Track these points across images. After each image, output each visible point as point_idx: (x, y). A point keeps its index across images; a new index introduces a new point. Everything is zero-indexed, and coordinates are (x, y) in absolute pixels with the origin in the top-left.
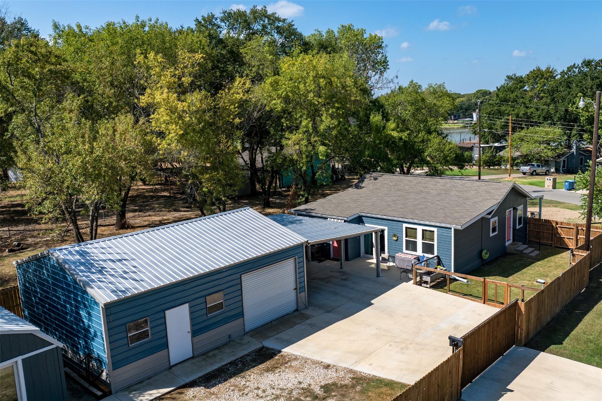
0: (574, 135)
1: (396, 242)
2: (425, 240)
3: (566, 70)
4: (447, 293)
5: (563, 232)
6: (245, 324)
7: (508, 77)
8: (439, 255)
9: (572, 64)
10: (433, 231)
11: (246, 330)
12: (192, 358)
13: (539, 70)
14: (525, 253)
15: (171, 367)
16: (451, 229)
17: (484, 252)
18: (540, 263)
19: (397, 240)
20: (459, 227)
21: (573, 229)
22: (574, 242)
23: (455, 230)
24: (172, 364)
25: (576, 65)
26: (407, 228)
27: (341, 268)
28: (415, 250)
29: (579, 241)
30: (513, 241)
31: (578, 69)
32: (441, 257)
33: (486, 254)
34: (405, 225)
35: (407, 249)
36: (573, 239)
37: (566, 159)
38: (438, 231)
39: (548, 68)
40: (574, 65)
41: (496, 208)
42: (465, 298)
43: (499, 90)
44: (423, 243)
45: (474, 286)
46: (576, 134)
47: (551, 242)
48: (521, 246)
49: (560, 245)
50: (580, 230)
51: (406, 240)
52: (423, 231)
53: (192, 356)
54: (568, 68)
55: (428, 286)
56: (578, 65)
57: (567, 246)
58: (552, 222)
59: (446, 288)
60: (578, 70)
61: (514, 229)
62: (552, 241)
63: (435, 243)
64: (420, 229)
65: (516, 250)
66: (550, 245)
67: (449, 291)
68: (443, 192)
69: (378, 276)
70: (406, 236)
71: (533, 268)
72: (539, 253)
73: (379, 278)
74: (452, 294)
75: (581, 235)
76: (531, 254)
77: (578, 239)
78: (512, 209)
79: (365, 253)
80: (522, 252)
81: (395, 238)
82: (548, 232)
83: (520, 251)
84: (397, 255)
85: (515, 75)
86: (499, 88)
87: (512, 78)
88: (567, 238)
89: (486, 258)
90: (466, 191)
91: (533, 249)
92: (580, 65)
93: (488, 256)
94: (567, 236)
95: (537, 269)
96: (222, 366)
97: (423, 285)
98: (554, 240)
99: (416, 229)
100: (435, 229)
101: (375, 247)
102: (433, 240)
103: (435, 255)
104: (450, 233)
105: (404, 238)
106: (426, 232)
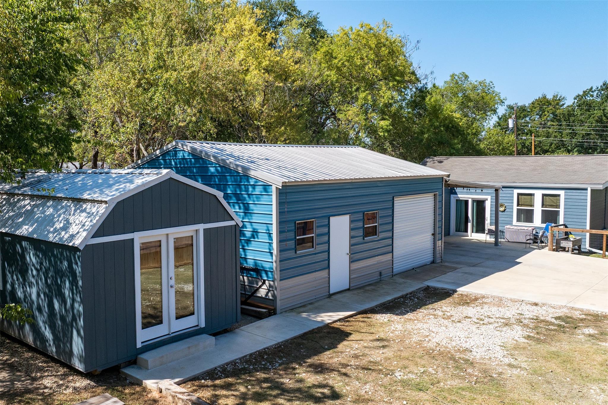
1: (504, 213)
2: (546, 207)
3: (581, 93)
4: (602, 258)
6: (394, 262)
8: (566, 223)
9: (589, 88)
10: (559, 195)
11: (394, 270)
12: (348, 290)
13: (544, 97)
15: (330, 296)
16: (586, 189)
19: (504, 211)
20: (599, 187)
23: (592, 191)
24: (331, 292)
25: (594, 88)
26: (519, 194)
28: (530, 220)
31: (597, 92)
32: (569, 226)
34: (516, 191)
35: (519, 220)
38: (567, 194)
39: (555, 97)
40: (592, 88)
44: (543, 211)
51: (518, 210)
52: (544, 195)
53: (348, 287)
54: (583, 92)
56: (598, 88)
60: (597, 94)
63: (561, 210)
64: (538, 195)
69: (496, 245)
70: (518, 205)
73: (499, 247)
79: (456, 231)
81: (501, 209)
87: (513, 108)
92: (599, 88)
96: (395, 299)
97: (561, 252)
99: (533, 195)
100: (562, 193)
101: (471, 221)
102: (558, 206)
103: (560, 224)
104: (585, 195)
105: (515, 207)
106: (547, 197)
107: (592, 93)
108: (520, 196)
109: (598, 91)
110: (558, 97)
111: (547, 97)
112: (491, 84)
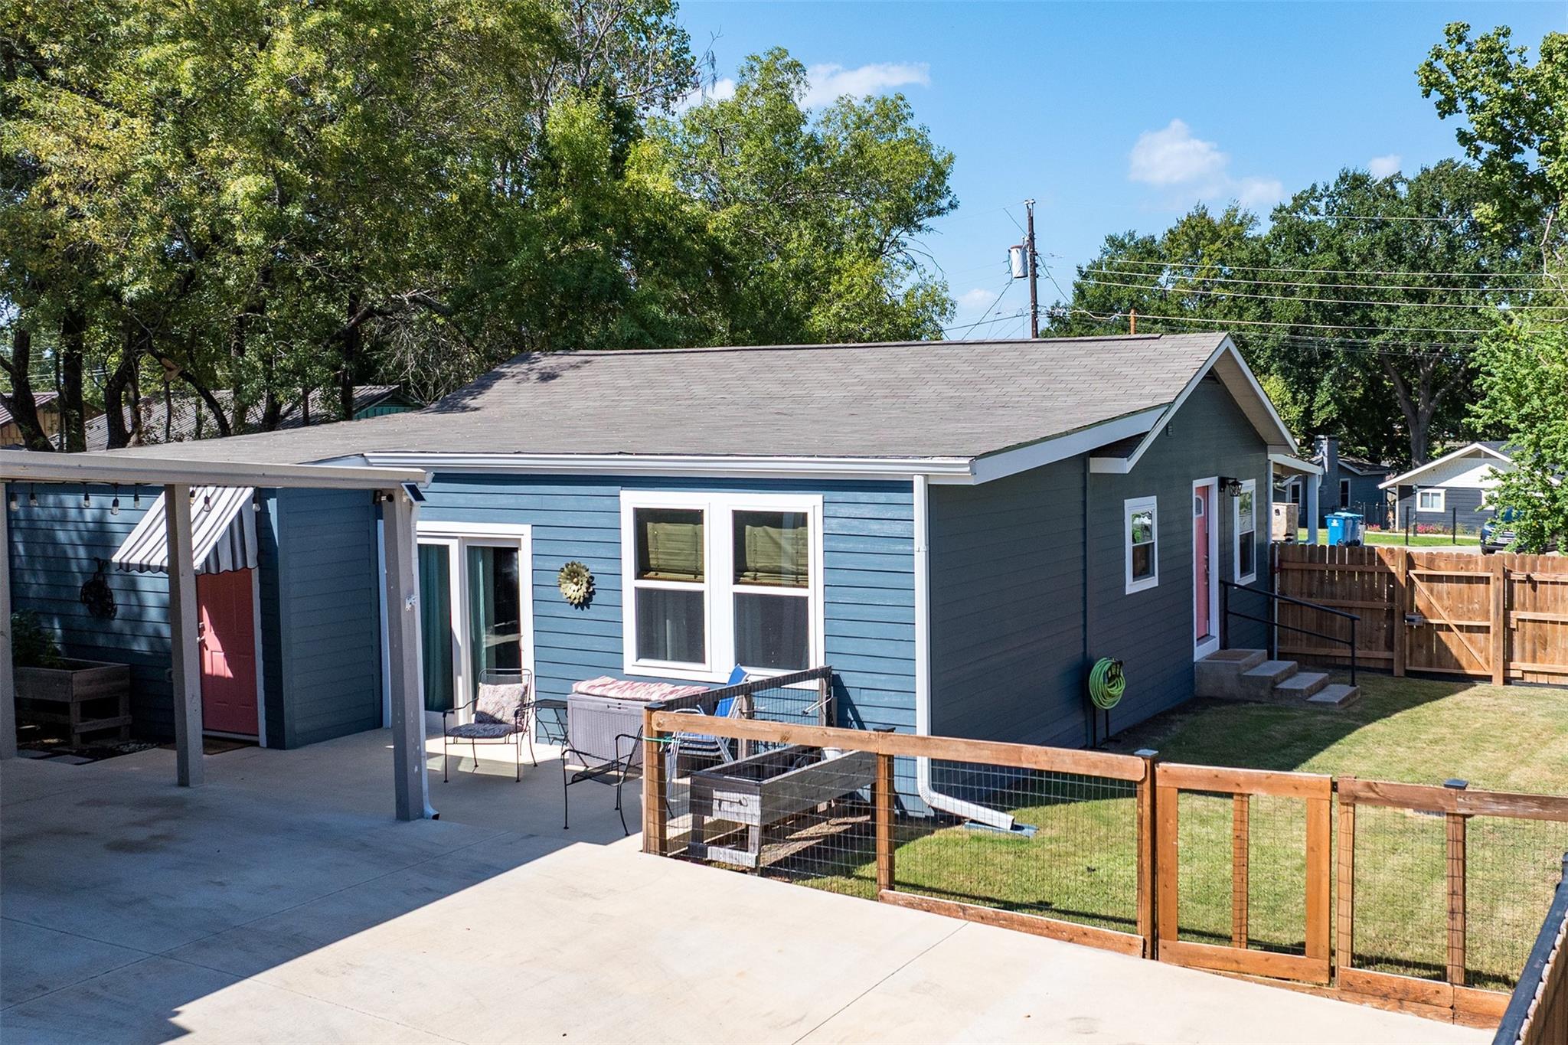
0: (1323, 407)
1: (586, 613)
2: (755, 582)
3: (1289, 202)
4: (875, 897)
5: (1439, 598)
7: (1111, 240)
8: (838, 665)
9: (1308, 187)
10: (802, 521)
13: (1202, 215)
14: (1293, 692)
16: (906, 487)
17: (1101, 667)
18: (1378, 727)
19: (585, 603)
20: (958, 471)
21: (1487, 580)
22: (1493, 644)
23: (937, 494)
25: (1320, 189)
26: (641, 517)
27: (183, 781)
28: (693, 649)
29: (1516, 636)
30: (1224, 645)
31: (1325, 200)
32: (847, 680)
33: (1111, 679)
34: (632, 500)
35: (648, 648)
36: (1487, 629)
37: (1299, 483)
38: (833, 509)
39: (1230, 215)
40: (1314, 188)
41: (1153, 427)
42: (1010, 924)
43: (1085, 276)
44: (739, 598)
45: (1063, 847)
46: (1328, 403)
47: (1386, 655)
48: (1264, 665)
49: (1430, 665)
50: (1516, 586)
51: (642, 595)
52: (742, 520)
54: (1294, 198)
55: (748, 859)
56: (1327, 188)
57: (1460, 667)
58: (1387, 559)
59: (868, 870)
60: (1327, 206)
61: (1225, 584)
62: (1390, 646)
63: (814, 593)
64: (718, 513)
65: (1241, 679)
66: (1382, 665)
67: (892, 884)
68: (880, 392)
69: (406, 809)
70: (643, 569)
71: (1359, 749)
72: (1354, 694)
73: (412, 830)
74: (910, 905)
75: (1524, 607)
76: (1319, 697)
77: (1513, 626)
78: (1213, 481)
80: (1274, 689)
81: (573, 591)
82: (1371, 604)
83: (1262, 680)
84: (582, 687)
85: (1132, 236)
86: (1085, 269)
87: (1123, 246)
88: (1460, 627)
89: (1108, 705)
90: (990, 380)
91: (1321, 676)
92: (1332, 188)
93: (1118, 690)
94: (1459, 617)
95: (1381, 751)
97: (714, 853)
98: (1402, 641)
99: (695, 517)
100: (808, 503)
102: (800, 577)
103: (812, 667)
104: (903, 513)
105: (630, 584)
106: (758, 530)
107: (1314, 203)
108: (650, 525)
109: (1329, 196)
110: (1239, 217)
111: (1209, 214)
112: (900, 102)
